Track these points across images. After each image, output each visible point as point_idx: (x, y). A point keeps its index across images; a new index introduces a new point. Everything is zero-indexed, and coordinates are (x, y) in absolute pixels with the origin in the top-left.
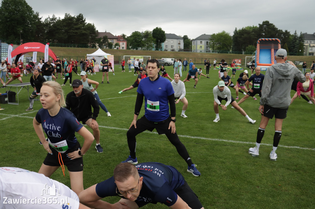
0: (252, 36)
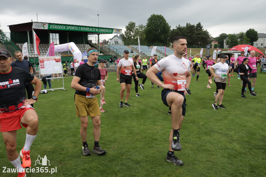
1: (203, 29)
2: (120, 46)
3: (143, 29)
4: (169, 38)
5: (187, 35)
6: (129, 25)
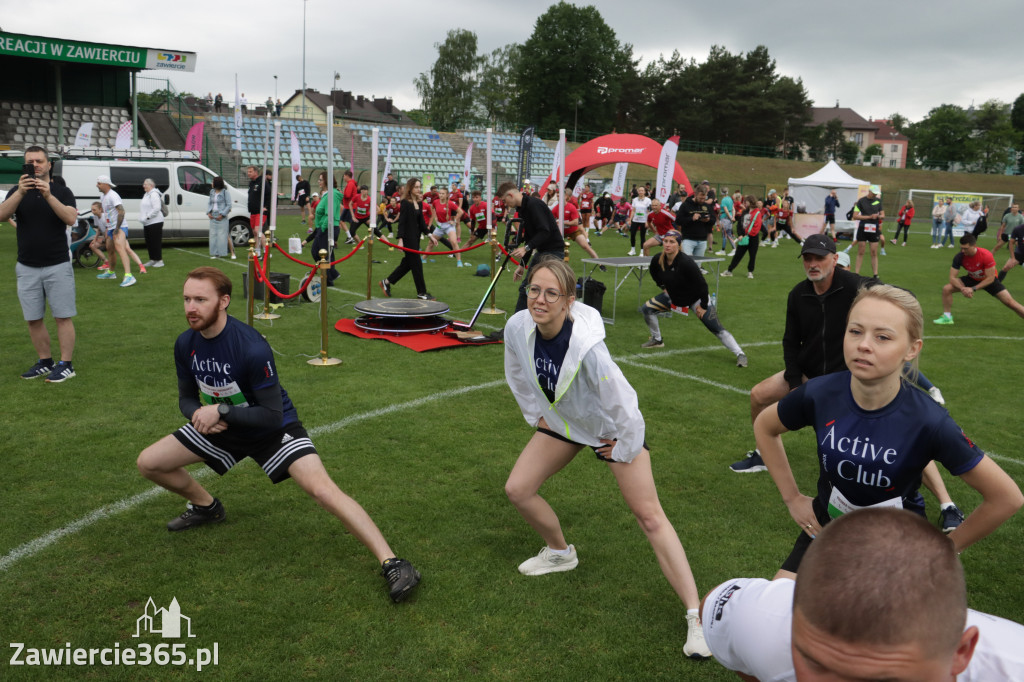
6: (448, 41)
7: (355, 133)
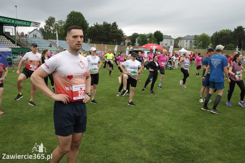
0: (230, 37)
1: (118, 28)
2: (38, 40)
3: (63, 24)
4: (87, 34)
5: (103, 33)
6: (49, 19)
7: (52, 42)
